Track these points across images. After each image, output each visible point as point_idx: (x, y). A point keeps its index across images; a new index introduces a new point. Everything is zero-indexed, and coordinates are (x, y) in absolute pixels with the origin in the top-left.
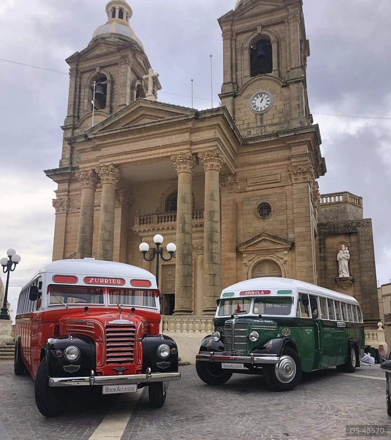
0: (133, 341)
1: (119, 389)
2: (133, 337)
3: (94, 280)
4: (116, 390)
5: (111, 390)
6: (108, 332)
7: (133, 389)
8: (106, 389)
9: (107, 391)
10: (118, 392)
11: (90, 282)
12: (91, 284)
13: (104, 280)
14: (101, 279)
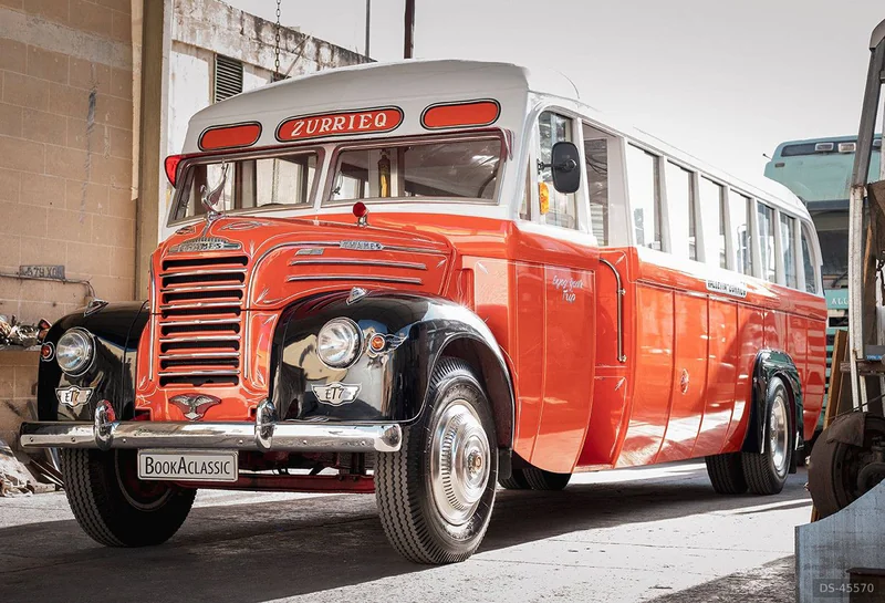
3: (304, 128)
8: (147, 465)
9: (150, 469)
10: (182, 475)
11: (293, 134)
12: (295, 139)
13: (334, 120)
14: (324, 120)
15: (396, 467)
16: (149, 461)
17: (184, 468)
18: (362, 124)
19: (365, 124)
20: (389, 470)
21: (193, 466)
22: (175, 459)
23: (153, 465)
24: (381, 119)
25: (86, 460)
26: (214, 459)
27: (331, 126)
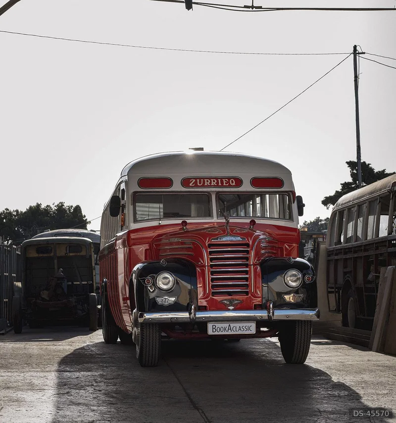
0: (246, 265)
2: (247, 258)
3: (196, 182)
4: (227, 329)
5: (220, 329)
6: (211, 253)
7: (249, 328)
8: (213, 328)
9: (214, 330)
10: (230, 333)
11: (191, 185)
12: (192, 187)
13: (211, 181)
14: (206, 180)
15: (306, 326)
16: (214, 327)
17: (231, 329)
18: (224, 183)
19: (226, 183)
20: (303, 327)
21: (234, 328)
22: (226, 325)
23: (216, 328)
24: (232, 182)
25: (158, 329)
26: (245, 325)
27: (211, 183)
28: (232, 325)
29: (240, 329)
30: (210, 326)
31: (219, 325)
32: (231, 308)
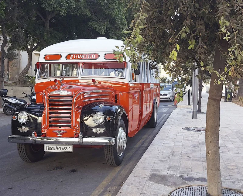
0: (70, 109)
1: (57, 148)
2: (71, 105)
3: (73, 57)
4: (55, 149)
5: (51, 149)
6: (50, 101)
7: (68, 149)
8: (47, 148)
9: (48, 149)
10: (57, 151)
11: (70, 58)
12: (71, 60)
13: (81, 56)
14: (79, 55)
18: (89, 57)
21: (60, 148)
24: (94, 56)
26: (66, 147)
27: (81, 57)
28: (58, 147)
29: (63, 149)
30: (45, 146)
31: (50, 146)
32: (59, 135)
